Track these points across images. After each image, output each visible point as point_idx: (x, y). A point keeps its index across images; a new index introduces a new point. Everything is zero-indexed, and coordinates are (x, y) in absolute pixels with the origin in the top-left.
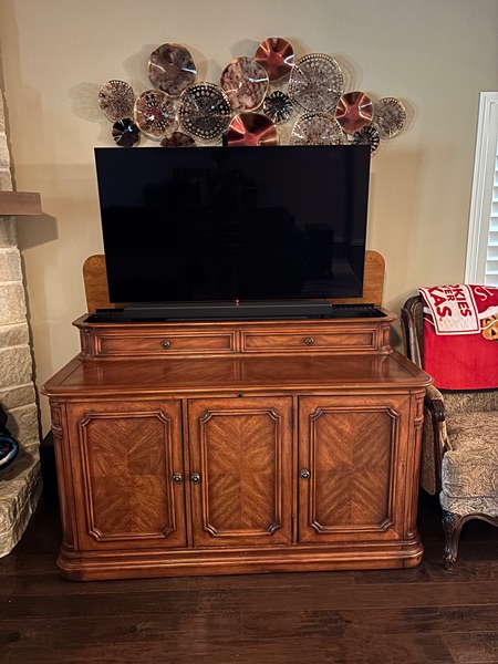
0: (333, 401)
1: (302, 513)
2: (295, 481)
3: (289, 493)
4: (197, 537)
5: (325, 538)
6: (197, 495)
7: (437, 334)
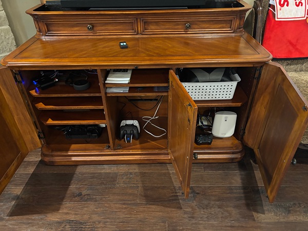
7: (276, 19)
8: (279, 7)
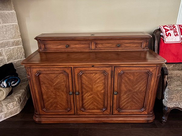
0: (127, 68)
1: (114, 105)
2: (112, 95)
3: (110, 99)
4: (78, 112)
5: (122, 113)
6: (78, 99)
8: (166, 36)
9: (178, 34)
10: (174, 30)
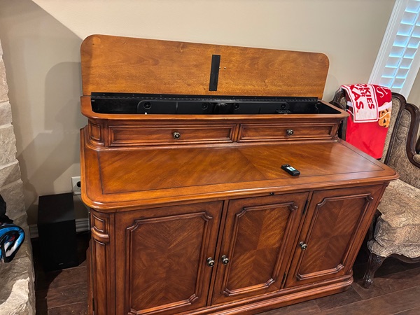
0: (336, 193)
1: (291, 270)
4: (214, 298)
5: (302, 283)
7: (355, 122)
8: (356, 109)
9: (374, 103)
10: (367, 96)
